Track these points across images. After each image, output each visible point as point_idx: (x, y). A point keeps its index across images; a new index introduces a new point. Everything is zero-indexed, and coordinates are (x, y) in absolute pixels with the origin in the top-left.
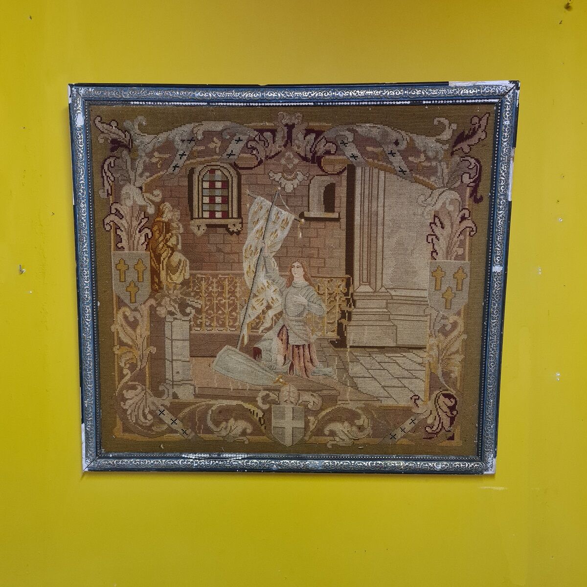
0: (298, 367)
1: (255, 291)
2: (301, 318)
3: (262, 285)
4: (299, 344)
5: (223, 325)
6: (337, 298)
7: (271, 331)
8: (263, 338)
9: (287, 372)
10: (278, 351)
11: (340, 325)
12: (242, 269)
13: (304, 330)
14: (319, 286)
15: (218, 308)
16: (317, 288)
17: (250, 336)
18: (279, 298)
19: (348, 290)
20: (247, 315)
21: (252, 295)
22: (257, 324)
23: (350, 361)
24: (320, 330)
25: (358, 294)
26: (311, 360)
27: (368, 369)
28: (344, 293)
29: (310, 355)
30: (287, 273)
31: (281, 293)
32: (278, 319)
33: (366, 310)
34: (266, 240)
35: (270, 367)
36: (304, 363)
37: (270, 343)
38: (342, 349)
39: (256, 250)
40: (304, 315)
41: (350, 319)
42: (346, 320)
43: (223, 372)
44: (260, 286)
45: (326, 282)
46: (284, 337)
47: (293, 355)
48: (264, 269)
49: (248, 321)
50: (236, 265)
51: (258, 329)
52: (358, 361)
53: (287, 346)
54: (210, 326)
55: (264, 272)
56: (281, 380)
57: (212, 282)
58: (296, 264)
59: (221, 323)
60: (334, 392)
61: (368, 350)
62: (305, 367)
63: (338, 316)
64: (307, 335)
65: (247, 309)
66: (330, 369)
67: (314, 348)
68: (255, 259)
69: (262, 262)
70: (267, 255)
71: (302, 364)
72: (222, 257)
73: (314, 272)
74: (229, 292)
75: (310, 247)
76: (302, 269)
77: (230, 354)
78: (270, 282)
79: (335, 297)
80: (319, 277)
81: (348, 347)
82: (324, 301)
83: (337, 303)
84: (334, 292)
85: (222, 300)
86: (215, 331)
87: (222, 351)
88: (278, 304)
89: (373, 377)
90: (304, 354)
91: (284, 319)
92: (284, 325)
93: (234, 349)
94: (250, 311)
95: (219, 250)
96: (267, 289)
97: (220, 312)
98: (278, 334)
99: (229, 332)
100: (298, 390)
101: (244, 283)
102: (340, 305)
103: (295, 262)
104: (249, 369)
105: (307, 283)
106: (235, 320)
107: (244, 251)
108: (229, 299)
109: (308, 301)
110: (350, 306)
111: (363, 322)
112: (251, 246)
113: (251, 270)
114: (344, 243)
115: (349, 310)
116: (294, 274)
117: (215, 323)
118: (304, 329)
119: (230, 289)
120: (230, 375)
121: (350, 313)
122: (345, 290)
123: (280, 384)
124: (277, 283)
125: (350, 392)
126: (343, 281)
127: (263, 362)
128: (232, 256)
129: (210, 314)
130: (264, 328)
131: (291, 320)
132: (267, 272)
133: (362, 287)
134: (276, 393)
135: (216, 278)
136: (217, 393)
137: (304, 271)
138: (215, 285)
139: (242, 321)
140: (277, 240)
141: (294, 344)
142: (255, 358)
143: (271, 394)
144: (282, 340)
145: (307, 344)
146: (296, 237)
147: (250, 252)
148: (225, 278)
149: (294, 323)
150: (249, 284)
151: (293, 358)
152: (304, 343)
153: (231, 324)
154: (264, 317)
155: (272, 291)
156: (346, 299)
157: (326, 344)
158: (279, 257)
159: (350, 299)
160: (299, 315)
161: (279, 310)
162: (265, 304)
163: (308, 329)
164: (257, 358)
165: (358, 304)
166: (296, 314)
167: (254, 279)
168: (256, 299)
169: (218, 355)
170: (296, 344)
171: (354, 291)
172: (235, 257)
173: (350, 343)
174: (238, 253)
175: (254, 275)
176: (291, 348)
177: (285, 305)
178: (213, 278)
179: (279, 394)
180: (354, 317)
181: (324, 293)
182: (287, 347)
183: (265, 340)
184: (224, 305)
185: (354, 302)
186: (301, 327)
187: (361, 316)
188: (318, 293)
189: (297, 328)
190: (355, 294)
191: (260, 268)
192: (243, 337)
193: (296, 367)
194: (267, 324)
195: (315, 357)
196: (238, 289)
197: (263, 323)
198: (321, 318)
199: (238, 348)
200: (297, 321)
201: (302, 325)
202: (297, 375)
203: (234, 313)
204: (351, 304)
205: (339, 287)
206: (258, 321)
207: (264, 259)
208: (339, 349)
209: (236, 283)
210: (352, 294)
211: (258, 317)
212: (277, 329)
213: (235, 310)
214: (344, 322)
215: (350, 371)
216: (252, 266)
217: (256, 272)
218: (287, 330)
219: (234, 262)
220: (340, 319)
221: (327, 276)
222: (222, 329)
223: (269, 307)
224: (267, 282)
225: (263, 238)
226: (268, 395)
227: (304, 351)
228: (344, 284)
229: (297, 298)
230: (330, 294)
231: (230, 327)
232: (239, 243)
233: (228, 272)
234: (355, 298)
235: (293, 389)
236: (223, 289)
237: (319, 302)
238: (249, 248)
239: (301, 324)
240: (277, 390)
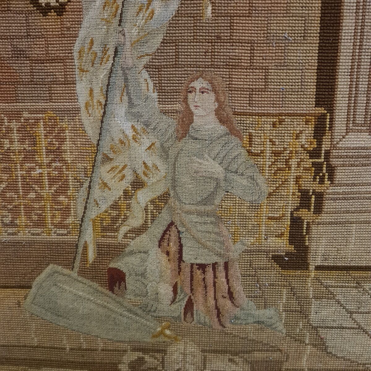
0: (202, 308)
1: (105, 148)
2: (209, 208)
3: (121, 136)
4: (203, 262)
5: (41, 223)
6: (293, 162)
7: (144, 235)
8: (127, 250)
9: (179, 317)
10: (161, 276)
11: (296, 222)
12: (73, 97)
13: (215, 233)
14: (250, 135)
15: (28, 188)
16: (246, 139)
17: (99, 246)
18: (159, 163)
19: (320, 143)
20: (91, 200)
21: (100, 157)
22: (114, 220)
23: (314, 297)
24: (250, 233)
25: (343, 153)
26: (231, 295)
27: (351, 313)
28: (309, 152)
29: (228, 283)
30: (178, 106)
31: (165, 152)
32: (159, 209)
33: (355, 189)
34: (127, 27)
35: (145, 309)
36: (215, 299)
37: (143, 261)
38: (298, 273)
39: (105, 51)
40: (217, 202)
41: (319, 210)
42: (309, 210)
43: (49, 317)
44: (117, 136)
45: (268, 127)
46: (173, 248)
47: (191, 285)
48: (125, 98)
49: (93, 213)
50: (59, 89)
51: (117, 230)
52: (332, 296)
53: (179, 266)
54: (12, 224)
55: (125, 104)
56: (168, 332)
57: (9, 130)
58: (198, 84)
59: (35, 218)
60: (276, 355)
61: (357, 274)
62: (217, 308)
63: (292, 202)
64: (222, 243)
65: (90, 187)
66: (269, 312)
67: (236, 271)
68: (103, 75)
69: (118, 81)
70: (130, 62)
71: (212, 302)
72: (27, 70)
73: (241, 104)
74: (49, 152)
75: (231, 41)
76: (211, 97)
77: (60, 281)
78: (139, 127)
79: (287, 161)
80: (251, 115)
81: (312, 268)
82: (262, 171)
83: (293, 173)
84: (285, 149)
85: (33, 169)
86: (24, 235)
87: (43, 275)
88: (158, 178)
89: (360, 327)
90: (215, 283)
91: (172, 210)
92: (172, 224)
93: (66, 271)
94: (97, 192)
95: (19, 54)
96: (133, 144)
97: (32, 195)
98: (160, 242)
99: (54, 237)
100: (203, 351)
101: (80, 131)
102: (298, 178)
103: (197, 78)
104: (101, 310)
105: (222, 129)
106: (66, 211)
107: (76, 55)
108: (49, 166)
109: (226, 169)
110: (322, 181)
111: (348, 217)
112: (92, 43)
113: (95, 101)
114: (315, 28)
115: (318, 188)
116: (192, 108)
117: (22, 220)
118: (216, 230)
119: (50, 144)
120: (62, 322)
121: (320, 197)
122: (311, 143)
123: (166, 339)
124: (155, 129)
125: (311, 355)
126: (307, 122)
127: (129, 296)
128: (49, 67)
129: (11, 200)
130: (128, 228)
131: (189, 213)
132: (131, 104)
133: (351, 136)
134: (158, 355)
135: (18, 121)
136: (39, 355)
137: (217, 100)
138: (15, 136)
139: (80, 213)
140: (153, 24)
141: (193, 261)
142: (111, 289)
143: (147, 358)
144: (168, 253)
145: (221, 262)
146: (197, 17)
147: (90, 57)
148: (37, 120)
149: (194, 218)
150: (91, 132)
151: (192, 290)
152: (215, 259)
153: (58, 220)
154: (129, 207)
155: (144, 148)
156: (313, 164)
157: (263, 261)
158: (159, 68)
159: (321, 164)
160: (206, 201)
161: (160, 190)
162: (130, 177)
163: (225, 232)
164: (116, 289)
165: (339, 175)
166: (199, 199)
167: (102, 122)
168: (108, 167)
169: (34, 284)
170: (198, 261)
171: (334, 147)
172: (56, 70)
173: (315, 260)
174: (62, 60)
175: (102, 111)
176: (188, 270)
177: (174, 180)
178: (10, 121)
179: (163, 359)
180: (328, 205)
181: (262, 152)
182: (180, 268)
183: (132, 253)
184: (39, 181)
185: (331, 171)
186: (210, 228)
187: (346, 203)
188: (249, 152)
189: (199, 228)
190: (334, 152)
191: (116, 95)
192: (85, 248)
193: (199, 307)
194: (136, 221)
195: (238, 288)
196: (67, 146)
197: (126, 218)
198: (255, 207)
199: (76, 269)
200: (200, 214)
201: (212, 223)
202: (200, 323)
203: (62, 198)
204: (324, 175)
205: (297, 137)
206: (114, 213)
207: (125, 74)
208: (292, 273)
209: (63, 130)
210: (328, 154)
211: (115, 206)
212: (157, 230)
213: (63, 190)
214: (306, 215)
215: (312, 316)
216: (97, 91)
217: (105, 105)
218: (179, 232)
219: (54, 82)
220: (297, 209)
221: (272, 111)
222: (39, 230)
223: (138, 184)
224: (133, 127)
225: (120, 21)
226: (141, 360)
227: (215, 277)
228: (310, 129)
229: (200, 164)
230: (276, 154)
231: (56, 226)
232: (63, 36)
233: (41, 105)
234: (334, 162)
235: (192, 348)
236: (35, 144)
237: (249, 173)
238: (87, 46)
239: (209, 220)
240: (158, 351)
